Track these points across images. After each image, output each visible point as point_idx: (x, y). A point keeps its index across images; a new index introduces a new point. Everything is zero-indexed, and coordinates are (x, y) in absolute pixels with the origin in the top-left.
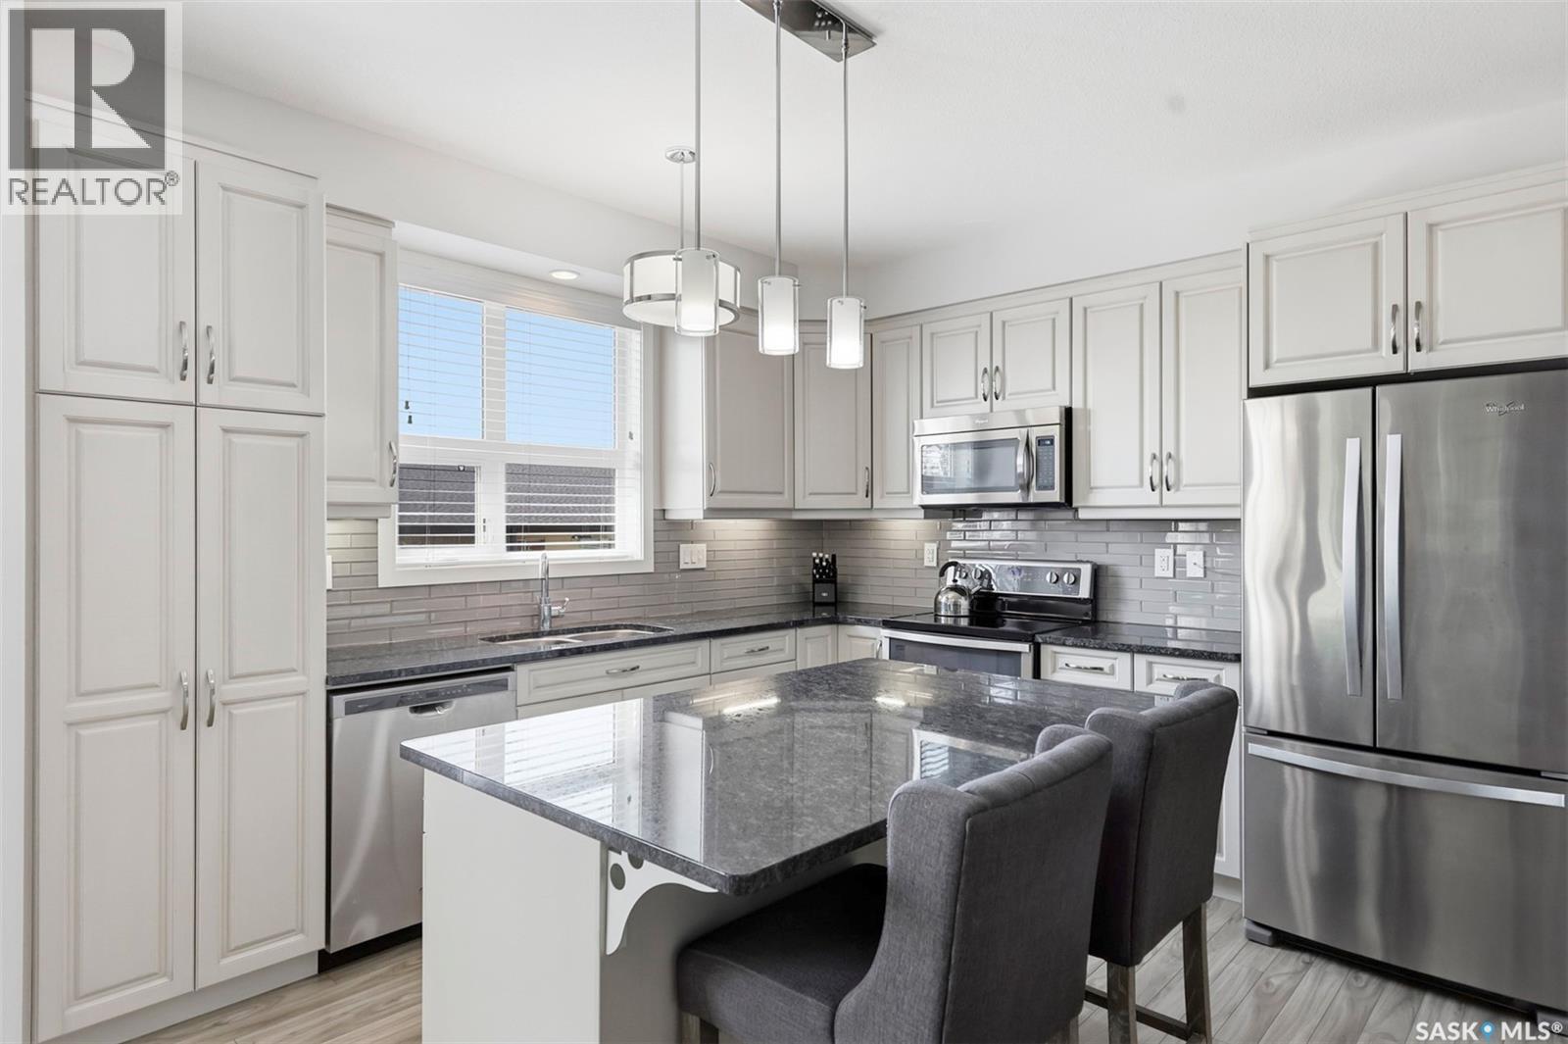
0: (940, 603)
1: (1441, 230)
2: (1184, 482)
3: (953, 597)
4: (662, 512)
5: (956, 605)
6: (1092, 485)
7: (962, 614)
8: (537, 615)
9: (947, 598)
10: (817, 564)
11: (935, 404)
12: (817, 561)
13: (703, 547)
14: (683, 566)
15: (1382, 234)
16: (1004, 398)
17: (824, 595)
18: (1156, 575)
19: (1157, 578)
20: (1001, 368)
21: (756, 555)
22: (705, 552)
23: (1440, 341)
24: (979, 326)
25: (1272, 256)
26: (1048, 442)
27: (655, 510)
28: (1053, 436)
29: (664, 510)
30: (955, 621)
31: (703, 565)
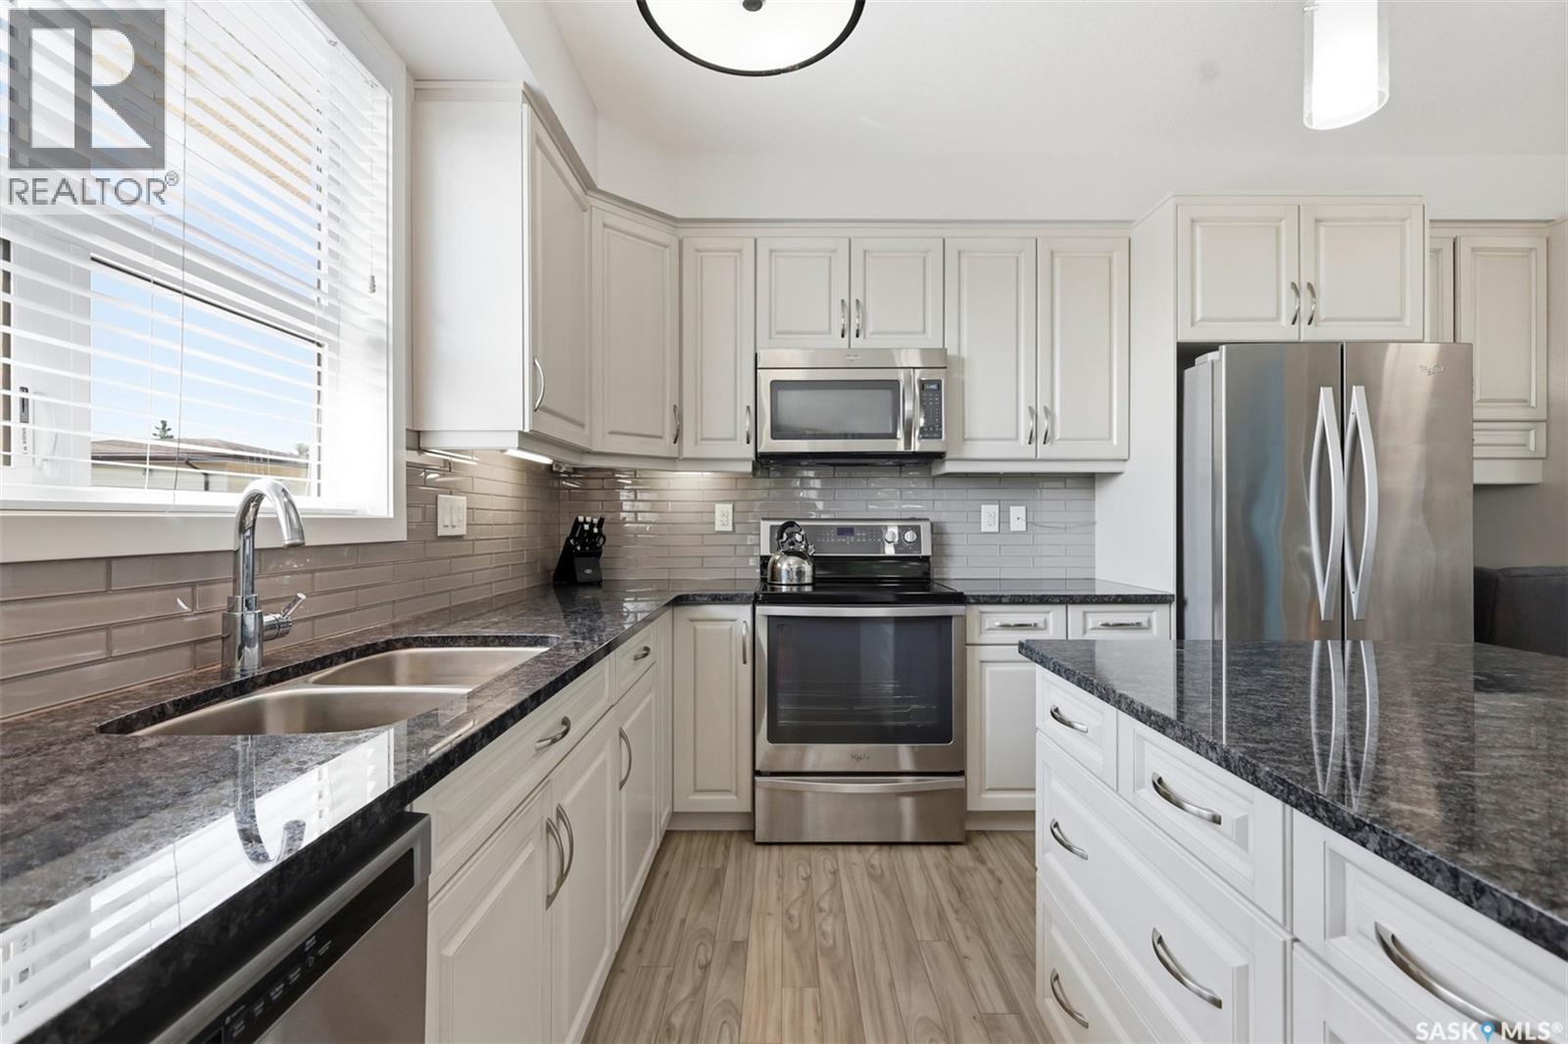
0: (780, 570)
1: (1324, 226)
2: (1057, 437)
3: (795, 563)
4: (416, 435)
5: (800, 573)
6: (966, 437)
7: (806, 582)
8: (233, 639)
9: (789, 565)
10: (585, 531)
11: (773, 336)
12: (586, 527)
13: (462, 501)
14: (441, 532)
15: (1281, 220)
16: (865, 337)
17: (588, 571)
18: (983, 530)
19: (984, 533)
20: (862, 301)
21: (510, 518)
22: (465, 510)
23: (1322, 318)
24: (834, 251)
25: (1196, 221)
26: (934, 387)
27: (407, 430)
28: (941, 381)
29: (419, 432)
30: (799, 589)
31: (461, 530)
